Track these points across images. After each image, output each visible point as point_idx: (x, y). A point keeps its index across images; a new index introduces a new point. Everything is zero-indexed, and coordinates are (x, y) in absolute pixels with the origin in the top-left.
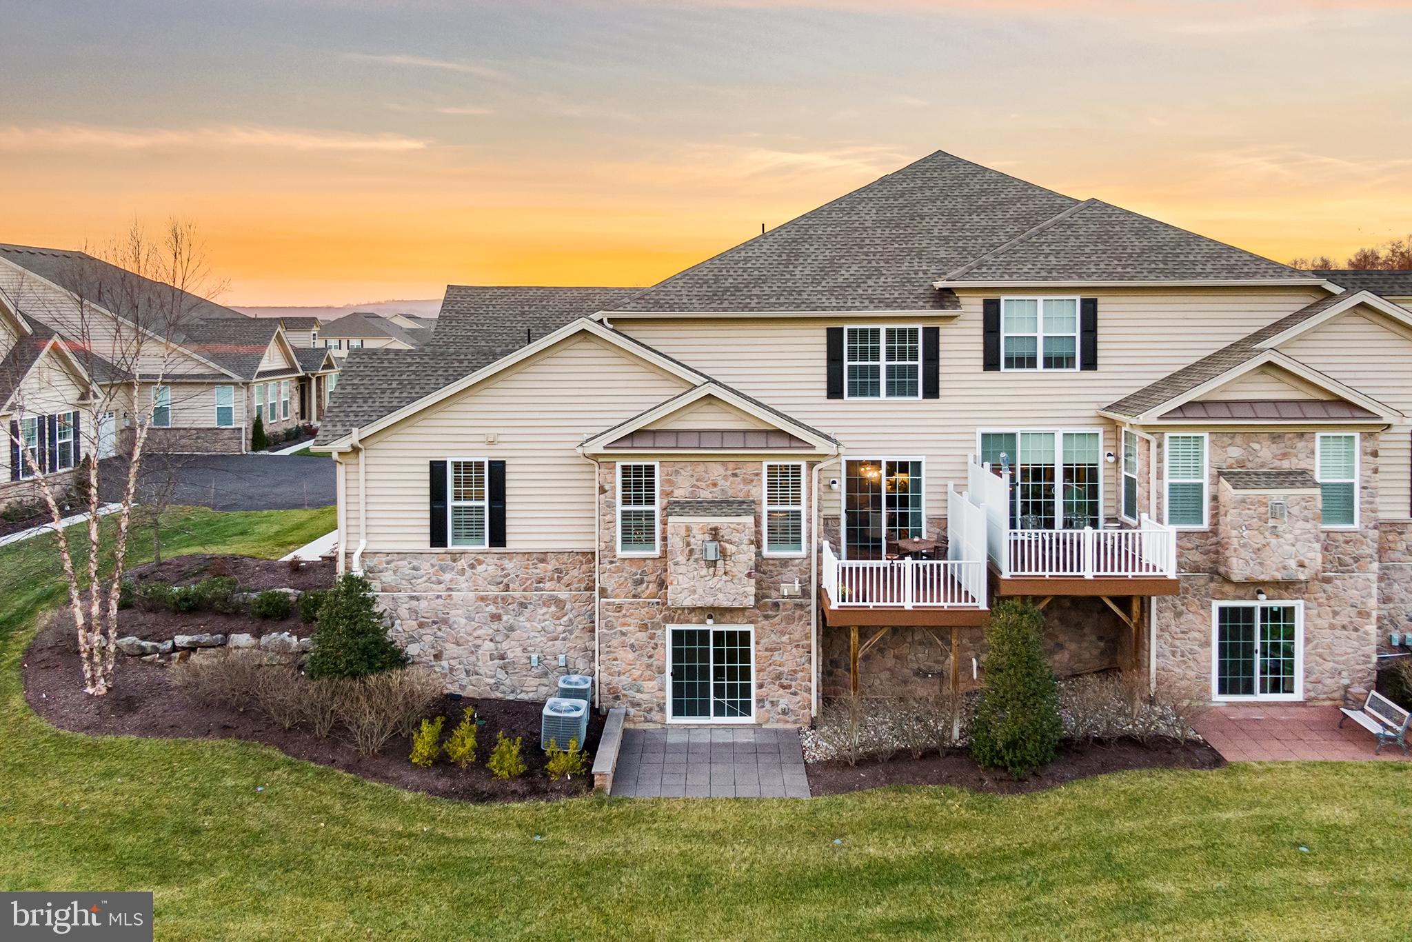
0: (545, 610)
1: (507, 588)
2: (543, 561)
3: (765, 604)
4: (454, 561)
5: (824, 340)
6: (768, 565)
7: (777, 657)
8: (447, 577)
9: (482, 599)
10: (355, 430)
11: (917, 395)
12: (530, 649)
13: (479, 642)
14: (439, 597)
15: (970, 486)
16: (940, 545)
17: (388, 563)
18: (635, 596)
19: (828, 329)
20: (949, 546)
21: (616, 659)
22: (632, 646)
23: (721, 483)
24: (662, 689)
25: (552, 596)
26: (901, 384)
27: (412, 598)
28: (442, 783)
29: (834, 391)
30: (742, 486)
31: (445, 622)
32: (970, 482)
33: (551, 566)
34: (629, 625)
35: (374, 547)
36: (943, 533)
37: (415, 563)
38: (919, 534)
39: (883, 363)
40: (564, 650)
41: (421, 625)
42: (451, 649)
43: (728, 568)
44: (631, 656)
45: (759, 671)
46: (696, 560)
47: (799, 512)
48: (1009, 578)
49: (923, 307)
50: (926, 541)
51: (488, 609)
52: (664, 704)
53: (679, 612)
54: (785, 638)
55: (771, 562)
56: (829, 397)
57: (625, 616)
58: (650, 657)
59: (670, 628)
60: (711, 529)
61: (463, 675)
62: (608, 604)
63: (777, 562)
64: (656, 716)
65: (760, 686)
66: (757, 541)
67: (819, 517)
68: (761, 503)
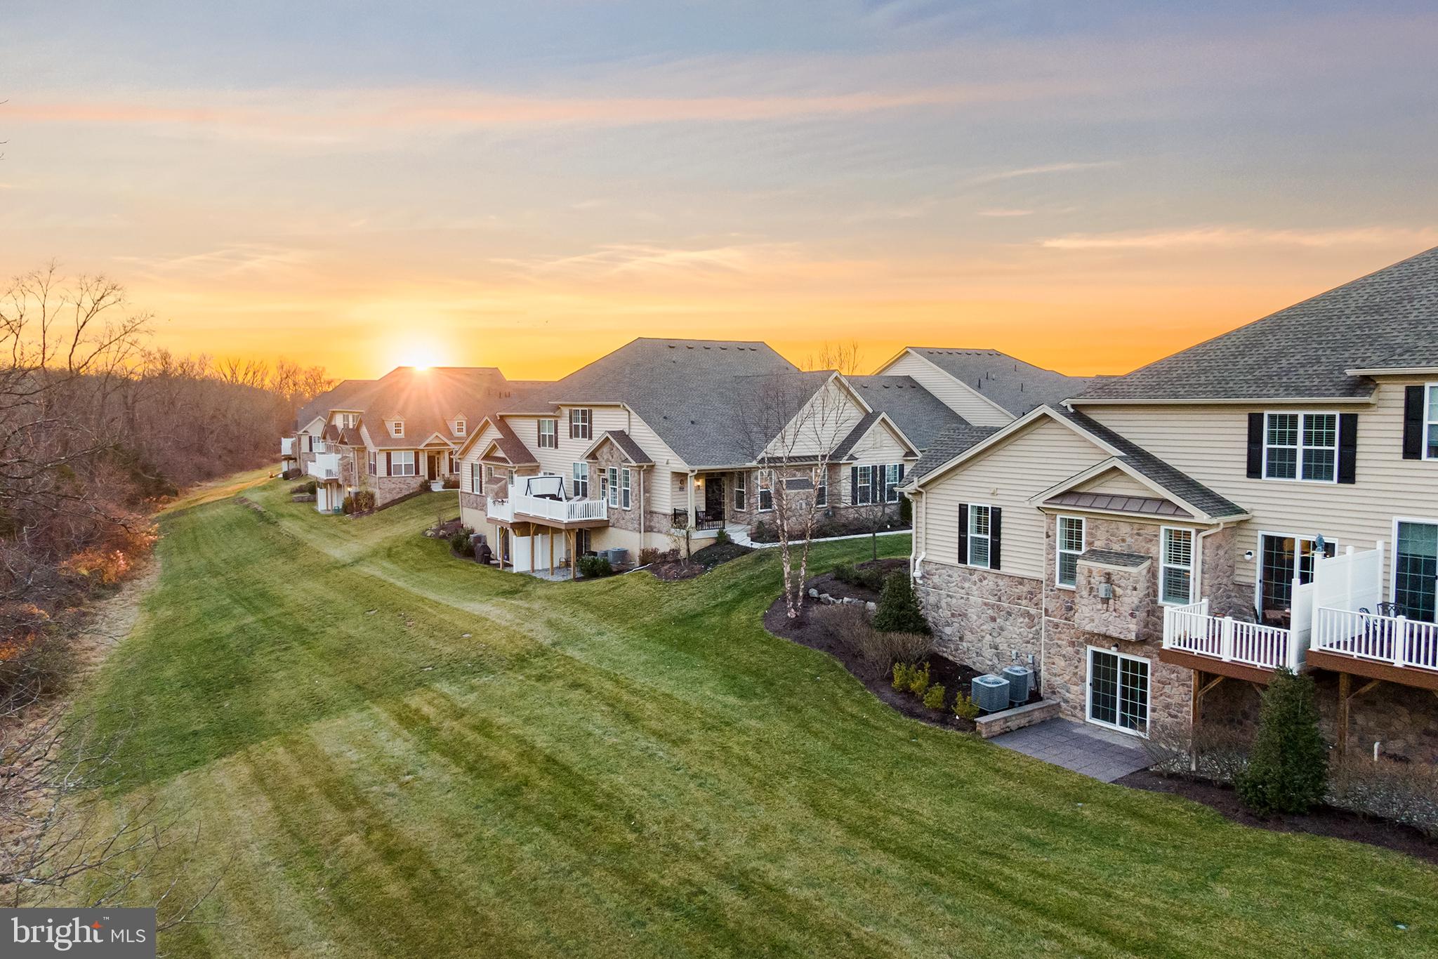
0: (1022, 620)
1: (1000, 600)
2: (1021, 584)
4: (971, 575)
5: (1246, 424)
7: (1167, 689)
8: (967, 585)
9: (986, 604)
10: (915, 479)
11: (1332, 479)
12: (1012, 646)
13: (983, 634)
14: (962, 598)
17: (936, 570)
18: (1066, 619)
19: (1249, 414)
21: (1054, 664)
22: (1064, 656)
23: (1129, 540)
24: (1083, 694)
25: (1025, 610)
26: (1317, 468)
27: (948, 596)
28: (899, 702)
29: (1253, 471)
30: (1143, 544)
31: (965, 615)
33: (1026, 588)
34: (1063, 640)
35: (930, 558)
37: (950, 572)
39: (1300, 447)
40: (1033, 652)
41: (953, 615)
42: (968, 636)
43: (1117, 607)
44: (1063, 663)
45: (1153, 698)
46: (1094, 596)
47: (1189, 572)
48: (1317, 651)
49: (1333, 395)
51: (988, 612)
52: (1085, 706)
53: (1096, 637)
54: (1174, 676)
56: (1248, 476)
57: (1060, 633)
58: (1076, 667)
59: (1090, 648)
60: (1106, 573)
61: (974, 655)
62: (1049, 621)
64: (1079, 714)
65: (1153, 710)
66: (1154, 591)
67: (1202, 578)
68: (1157, 559)
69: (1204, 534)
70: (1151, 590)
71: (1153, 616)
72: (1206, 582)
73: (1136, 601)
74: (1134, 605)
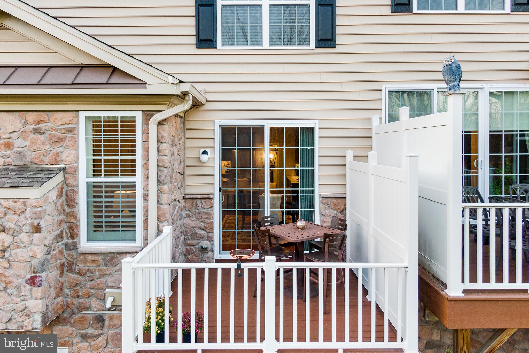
3: (83, 319)
6: (86, 262)
15: (374, 147)
16: (334, 232)
20: (348, 233)
23: (18, 143)
30: (47, 147)
32: (374, 143)
36: (341, 216)
38: (310, 217)
39: (266, 3)
47: (133, 185)
48: (461, 295)
50: (321, 227)
55: (90, 257)
56: (198, 46)
63: (100, 258)
66: (71, 228)
67: (159, 192)
68: (75, 172)
69: (159, 117)
70: (65, 227)
71: (71, 270)
72: (165, 198)
73: (40, 252)
74: (35, 262)
